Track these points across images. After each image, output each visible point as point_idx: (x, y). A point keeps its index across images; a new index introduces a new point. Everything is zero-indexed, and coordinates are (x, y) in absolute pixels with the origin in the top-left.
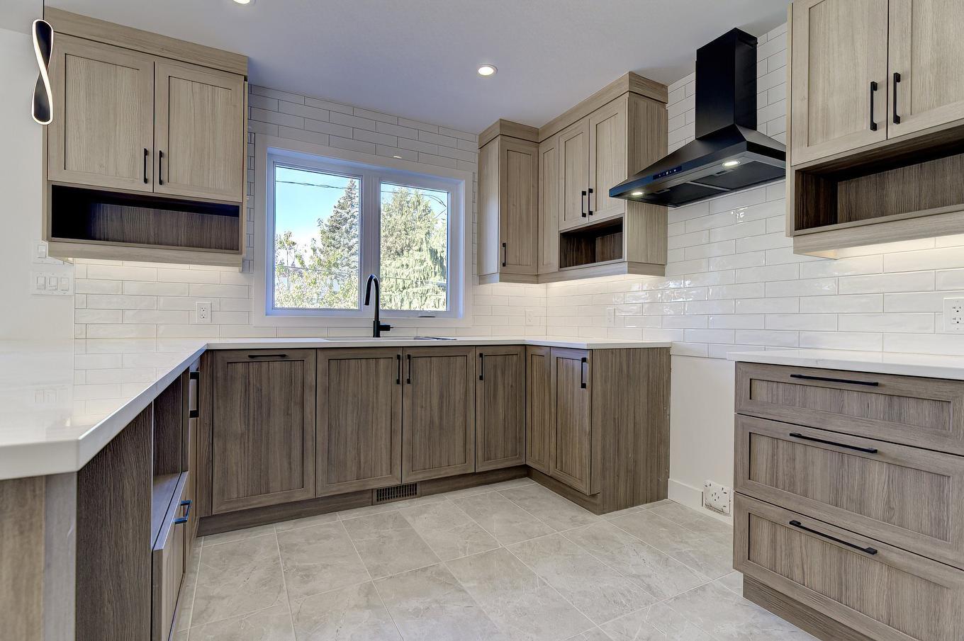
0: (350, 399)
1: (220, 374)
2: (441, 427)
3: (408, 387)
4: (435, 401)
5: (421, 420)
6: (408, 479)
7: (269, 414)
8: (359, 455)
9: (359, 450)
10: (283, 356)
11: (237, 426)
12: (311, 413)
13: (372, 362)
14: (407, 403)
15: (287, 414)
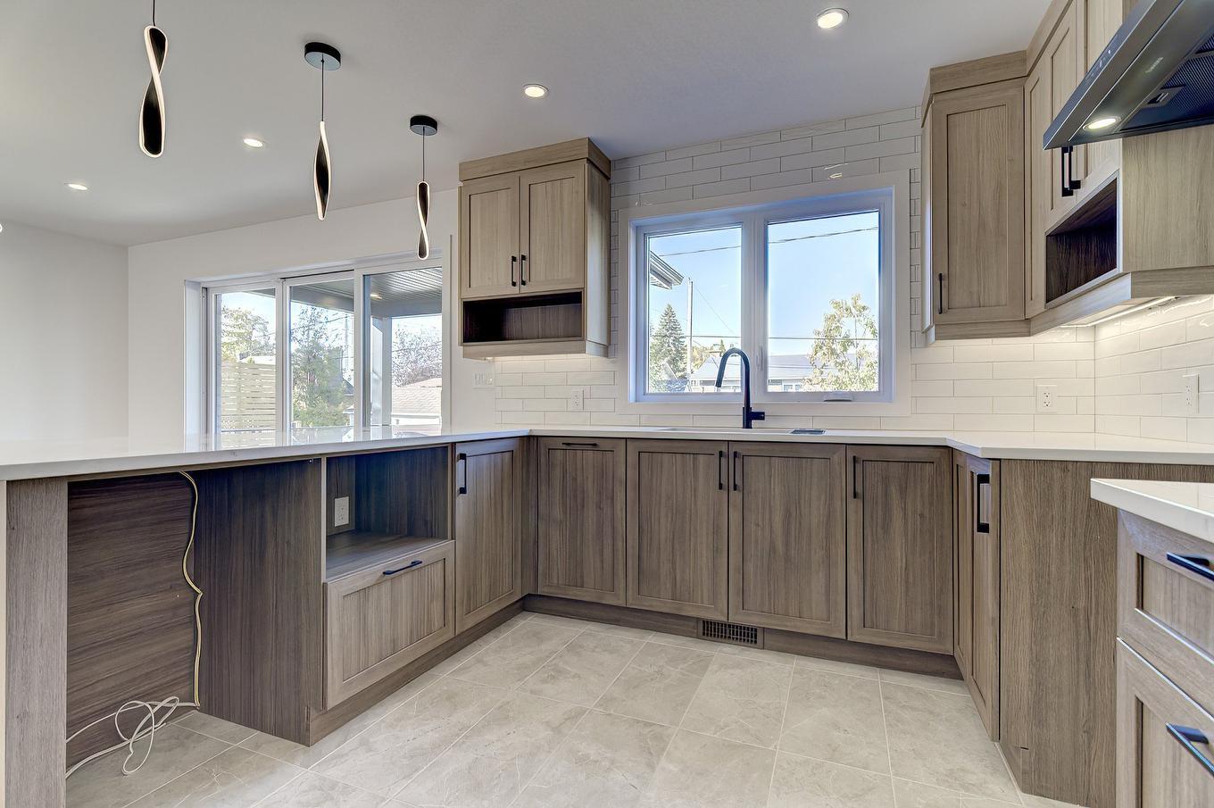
0: (663, 500)
1: (543, 460)
2: (787, 559)
3: (736, 496)
4: (778, 519)
5: (756, 542)
6: (737, 618)
7: (583, 506)
8: (674, 569)
9: (674, 563)
10: (595, 445)
11: (557, 513)
12: (622, 510)
13: (689, 458)
14: (735, 517)
15: (599, 507)
